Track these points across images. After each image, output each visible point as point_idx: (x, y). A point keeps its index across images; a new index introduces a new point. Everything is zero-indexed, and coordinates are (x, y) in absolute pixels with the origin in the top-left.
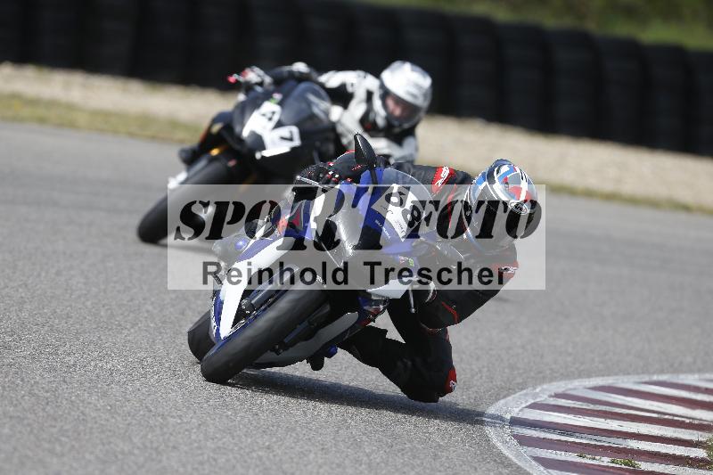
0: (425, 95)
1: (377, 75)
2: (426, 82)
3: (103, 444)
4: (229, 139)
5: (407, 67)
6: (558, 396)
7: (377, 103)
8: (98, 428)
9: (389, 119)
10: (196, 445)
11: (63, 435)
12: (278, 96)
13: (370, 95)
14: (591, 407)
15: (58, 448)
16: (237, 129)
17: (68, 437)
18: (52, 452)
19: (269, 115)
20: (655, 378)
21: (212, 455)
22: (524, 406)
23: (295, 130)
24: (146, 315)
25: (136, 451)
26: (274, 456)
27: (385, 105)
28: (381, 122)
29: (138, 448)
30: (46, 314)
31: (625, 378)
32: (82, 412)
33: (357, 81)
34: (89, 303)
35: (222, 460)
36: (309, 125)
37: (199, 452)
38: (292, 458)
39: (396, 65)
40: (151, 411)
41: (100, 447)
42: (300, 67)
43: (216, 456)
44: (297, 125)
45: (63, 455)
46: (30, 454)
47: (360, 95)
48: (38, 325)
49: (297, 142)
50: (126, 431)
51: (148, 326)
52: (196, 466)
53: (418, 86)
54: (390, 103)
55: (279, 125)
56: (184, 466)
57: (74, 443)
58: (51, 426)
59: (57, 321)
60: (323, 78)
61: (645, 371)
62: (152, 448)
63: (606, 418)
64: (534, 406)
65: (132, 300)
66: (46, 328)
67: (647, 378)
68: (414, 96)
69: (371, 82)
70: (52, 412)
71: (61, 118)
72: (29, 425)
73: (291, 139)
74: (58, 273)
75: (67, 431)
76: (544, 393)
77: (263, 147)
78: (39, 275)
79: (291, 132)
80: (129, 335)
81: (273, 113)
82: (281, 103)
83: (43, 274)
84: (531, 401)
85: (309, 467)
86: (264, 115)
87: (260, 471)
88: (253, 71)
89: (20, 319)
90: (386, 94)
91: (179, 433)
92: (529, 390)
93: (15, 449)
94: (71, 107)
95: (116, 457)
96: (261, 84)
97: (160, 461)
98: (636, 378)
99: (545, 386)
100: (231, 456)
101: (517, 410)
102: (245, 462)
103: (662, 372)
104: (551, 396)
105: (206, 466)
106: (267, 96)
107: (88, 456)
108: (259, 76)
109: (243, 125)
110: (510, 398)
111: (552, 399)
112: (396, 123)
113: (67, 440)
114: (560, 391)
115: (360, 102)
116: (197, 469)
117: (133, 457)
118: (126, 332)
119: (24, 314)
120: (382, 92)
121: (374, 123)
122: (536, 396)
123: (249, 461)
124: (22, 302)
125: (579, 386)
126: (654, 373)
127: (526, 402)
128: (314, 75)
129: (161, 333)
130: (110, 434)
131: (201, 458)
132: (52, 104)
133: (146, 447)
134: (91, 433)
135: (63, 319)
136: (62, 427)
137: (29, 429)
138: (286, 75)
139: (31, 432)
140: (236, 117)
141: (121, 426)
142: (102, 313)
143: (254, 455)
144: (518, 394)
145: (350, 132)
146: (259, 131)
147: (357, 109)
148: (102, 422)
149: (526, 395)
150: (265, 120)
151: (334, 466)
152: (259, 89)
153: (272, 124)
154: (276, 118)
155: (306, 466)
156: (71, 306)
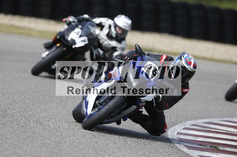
0: (129, 26)
1: (113, 19)
2: (130, 22)
3: (41, 141)
4: (63, 41)
5: (123, 17)
6: (193, 125)
7: (113, 29)
8: (39, 136)
9: (117, 34)
10: (72, 141)
11: (28, 138)
12: (80, 26)
13: (110, 26)
14: (204, 129)
15: (26, 142)
16: (66, 37)
17: (30, 138)
18: (24, 143)
19: (77, 33)
20: (225, 119)
21: (77, 144)
22: (181, 128)
23: (86, 38)
24: (56, 98)
25: (52, 143)
26: (98, 145)
27: (115, 30)
28: (114, 35)
29: (53, 142)
30: (22, 98)
31: (215, 119)
32: (34, 130)
33: (106, 21)
34: (37, 94)
35: (81, 146)
36: (90, 37)
37: (73, 144)
38: (104, 146)
39: (119, 16)
40: (57, 130)
41: (40, 142)
42: (86, 16)
43: (79, 145)
44: (87, 36)
45: (28, 144)
46: (17, 144)
47: (107, 26)
48: (19, 101)
49: (87, 42)
50: (49, 137)
51: (56, 102)
52: (72, 148)
53: (127, 23)
54: (117, 29)
55: (81, 36)
56: (68, 148)
57: (31, 140)
58: (24, 135)
59: (26, 100)
60: (94, 20)
61: (222, 117)
62: (57, 142)
63: (209, 132)
64: (185, 129)
65: (51, 93)
66: (22, 103)
67: (222, 119)
68: (126, 27)
69: (110, 22)
70: (24, 130)
71: (27, 33)
72: (17, 134)
73: (85, 41)
74: (27, 84)
75: (29, 136)
76: (188, 124)
77: (75, 44)
78: (20, 85)
79: (85, 39)
80: (50, 105)
81: (79, 32)
82: (81, 29)
83: (21, 85)
84: (184, 127)
85: (110, 149)
86: (76, 33)
87: (93, 150)
88: (71, 17)
89: (14, 99)
90: (116, 26)
91: (67, 137)
92: (183, 123)
93: (12, 142)
94: (31, 29)
95: (46, 145)
96: (74, 22)
97: (60, 147)
98: (219, 119)
99: (188, 122)
100: (84, 145)
101: (179, 130)
102: (89, 147)
103: (227, 117)
104: (190, 125)
105: (76, 148)
106: (76, 26)
107: (36, 145)
108: (73, 19)
109: (68, 36)
110: (177, 126)
111: (191, 126)
112: (119, 36)
113: (29, 140)
114: (193, 123)
115: (107, 28)
116: (72, 149)
117: (51, 145)
118: (49, 104)
119: (15, 98)
120: (114, 25)
121: (112, 36)
122: (185, 125)
123: (90, 146)
124: (14, 94)
125: (200, 122)
126: (225, 118)
127: (182, 127)
128: (91, 19)
129: (60, 104)
130: (44, 137)
131: (74, 145)
132: (24, 28)
133: (55, 142)
134: (37, 137)
135: (28, 99)
136: (27, 135)
137: (16, 136)
138: (81, 19)
139: (17, 137)
140: (66, 33)
141: (47, 135)
142: (41, 98)
143: (92, 144)
144: (179, 125)
145: (103, 39)
146: (74, 38)
147: (106, 31)
148: (41, 134)
149: (182, 125)
150: (76, 34)
151: (118, 148)
152: (73, 24)
153: (79, 36)
154: (80, 34)
155: (109, 148)
156: (31, 95)
